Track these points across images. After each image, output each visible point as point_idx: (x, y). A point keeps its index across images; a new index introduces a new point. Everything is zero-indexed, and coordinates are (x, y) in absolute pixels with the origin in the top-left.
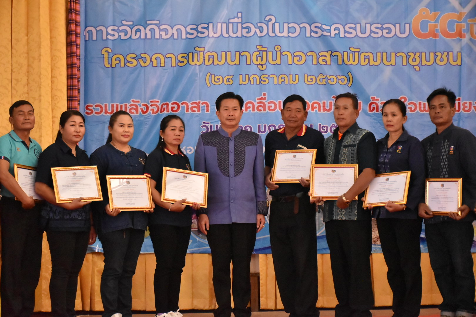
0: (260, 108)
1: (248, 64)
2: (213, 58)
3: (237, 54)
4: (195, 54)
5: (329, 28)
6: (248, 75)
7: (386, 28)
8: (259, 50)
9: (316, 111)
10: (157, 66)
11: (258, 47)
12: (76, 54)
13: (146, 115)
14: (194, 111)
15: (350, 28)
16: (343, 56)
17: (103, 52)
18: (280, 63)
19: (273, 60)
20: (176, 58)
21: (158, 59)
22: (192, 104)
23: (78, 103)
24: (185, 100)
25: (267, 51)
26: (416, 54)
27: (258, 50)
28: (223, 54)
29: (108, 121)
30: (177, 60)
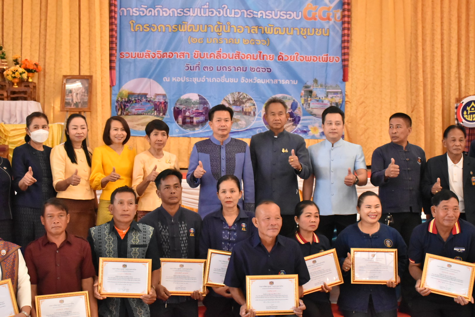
0: (218, 57)
2: (192, 28)
3: (206, 26)
4: (182, 25)
5: (257, 13)
6: (212, 38)
7: (289, 14)
9: (249, 59)
10: (160, 32)
11: (218, 22)
12: (114, 23)
13: (154, 59)
14: (181, 58)
15: (269, 13)
16: (264, 29)
17: (130, 23)
18: (229, 32)
19: (226, 30)
20: (171, 27)
21: (162, 28)
22: (180, 53)
23: (116, 51)
24: (176, 51)
25: (222, 25)
26: (304, 29)
27: (217, 24)
28: (198, 26)
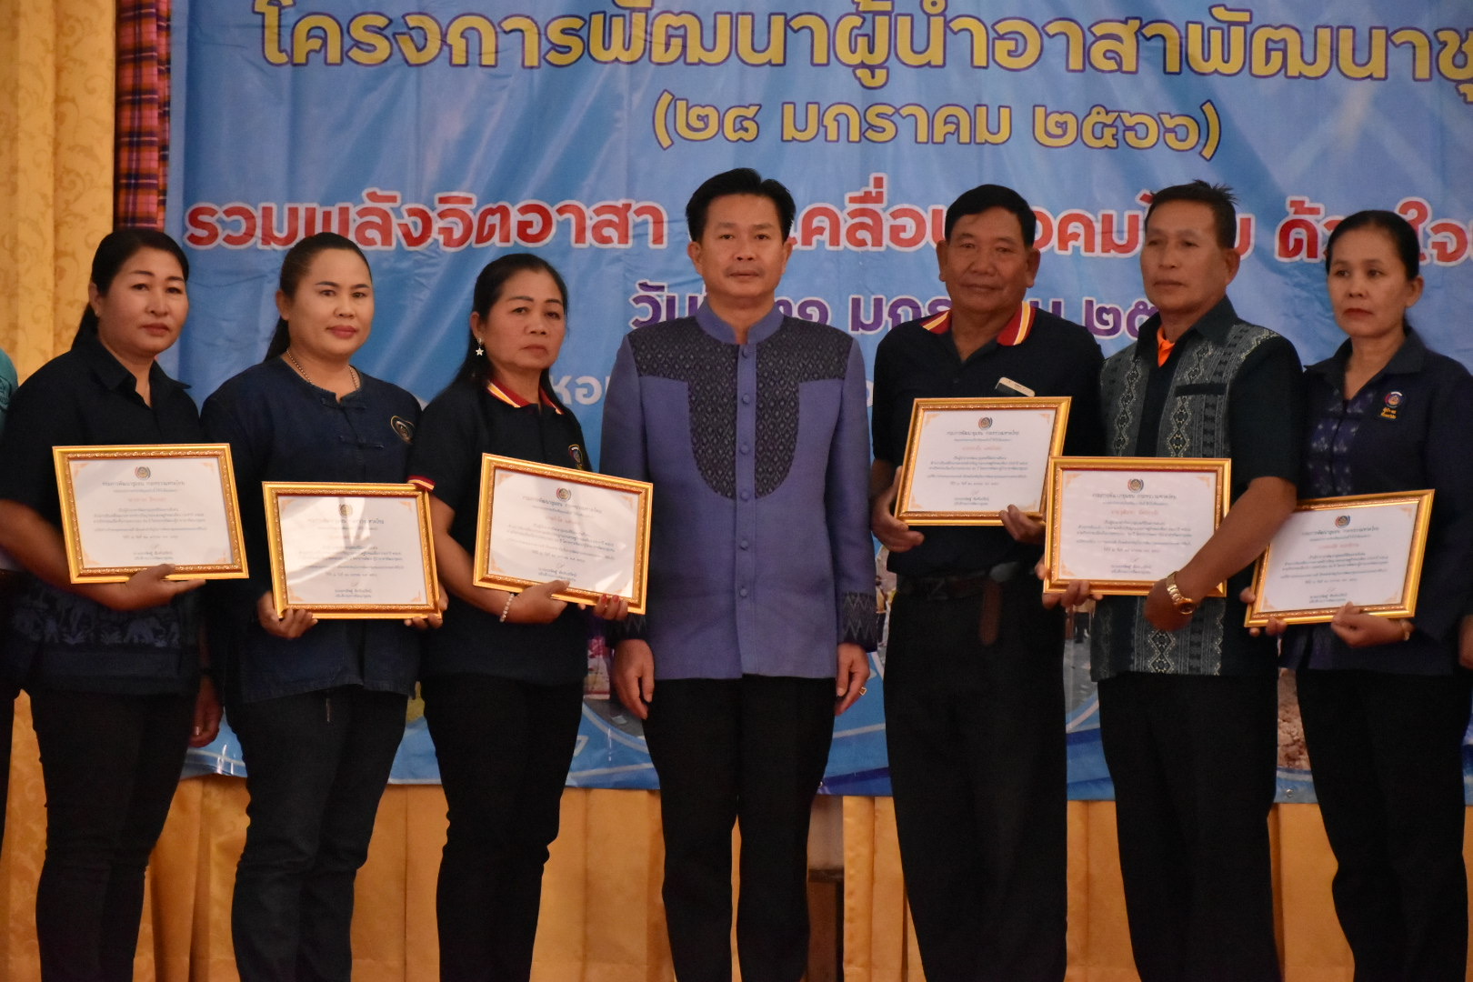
0: (862, 234)
1: (816, 61)
2: (684, 38)
3: (778, 23)
4: (614, 19)
6: (816, 106)
8: (861, 9)
9: (1076, 249)
10: (466, 65)
12: (154, 10)
13: (417, 251)
14: (607, 240)
16: (1184, 41)
17: (261, 5)
18: (941, 63)
19: (916, 49)
20: (542, 33)
21: (473, 36)
22: (598, 212)
23: (161, 198)
24: (571, 198)
25: (893, 15)
26: (1467, 38)
27: (858, 7)
28: (724, 21)
29: (273, 271)
30: (544, 41)
